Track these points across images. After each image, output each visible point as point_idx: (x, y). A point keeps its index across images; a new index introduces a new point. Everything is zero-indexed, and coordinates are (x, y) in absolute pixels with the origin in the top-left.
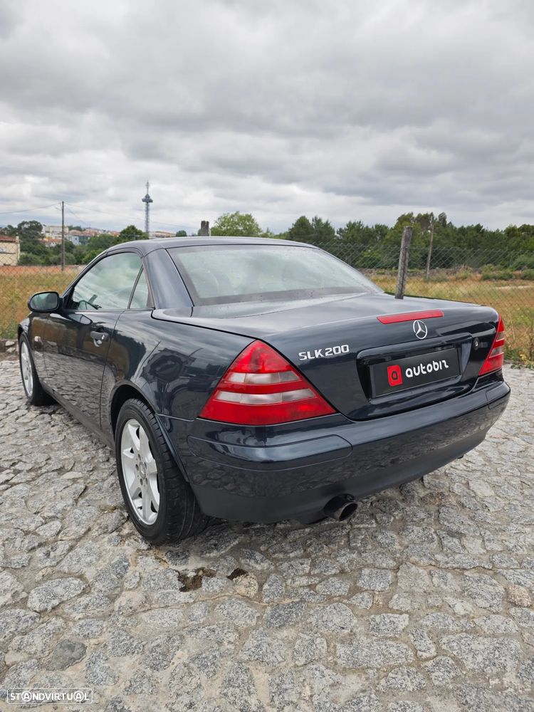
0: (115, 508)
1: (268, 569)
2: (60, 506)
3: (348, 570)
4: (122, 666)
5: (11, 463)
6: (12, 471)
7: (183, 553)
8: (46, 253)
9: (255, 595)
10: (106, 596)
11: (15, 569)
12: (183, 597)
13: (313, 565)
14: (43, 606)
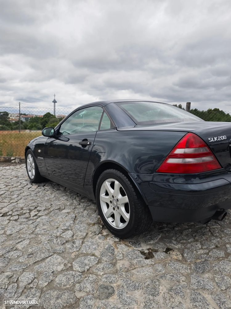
0: (94, 224)
1: (181, 247)
2: (68, 224)
3: (219, 246)
4: (136, 296)
5: (35, 207)
6: (36, 211)
7: (137, 242)
8: (11, 125)
9: (182, 259)
10: (110, 263)
11: (59, 253)
12: (148, 261)
13: (202, 245)
14: (83, 269)
